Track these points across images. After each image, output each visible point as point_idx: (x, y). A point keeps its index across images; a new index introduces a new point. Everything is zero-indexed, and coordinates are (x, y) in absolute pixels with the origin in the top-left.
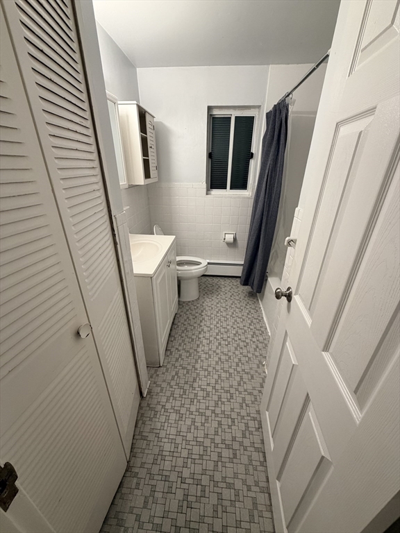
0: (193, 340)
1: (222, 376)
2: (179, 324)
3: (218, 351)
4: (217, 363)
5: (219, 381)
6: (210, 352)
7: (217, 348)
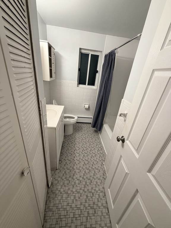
0: (72, 154)
1: (86, 171)
2: (65, 147)
3: (84, 159)
4: (83, 165)
5: (85, 174)
6: (80, 160)
7: (83, 157)
